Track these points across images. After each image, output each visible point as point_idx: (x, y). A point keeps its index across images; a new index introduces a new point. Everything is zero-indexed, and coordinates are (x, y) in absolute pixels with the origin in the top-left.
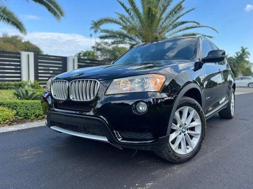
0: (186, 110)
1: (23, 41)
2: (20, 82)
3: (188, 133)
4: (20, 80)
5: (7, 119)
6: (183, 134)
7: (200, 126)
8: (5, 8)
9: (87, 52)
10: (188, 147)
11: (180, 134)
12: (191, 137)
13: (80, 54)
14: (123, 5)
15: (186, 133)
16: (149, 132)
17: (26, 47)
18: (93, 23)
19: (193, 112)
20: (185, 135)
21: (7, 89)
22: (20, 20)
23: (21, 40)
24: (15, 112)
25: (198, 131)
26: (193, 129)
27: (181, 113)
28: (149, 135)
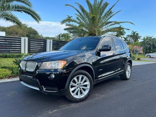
0: (81, 76)
1: (28, 27)
2: (20, 54)
3: (82, 88)
4: (20, 53)
5: (7, 75)
6: (79, 88)
7: (89, 85)
8: (12, 15)
9: (64, 34)
10: (82, 95)
11: (77, 88)
12: (84, 90)
13: (60, 35)
14: (78, 11)
15: (81, 88)
16: (55, 87)
17: (29, 30)
18: (68, 17)
19: (85, 78)
20: (80, 89)
21: (13, 57)
22: (20, 21)
23: (27, 27)
24: (11, 72)
25: (89, 87)
26: (86, 86)
27: (78, 78)
28: (56, 89)
